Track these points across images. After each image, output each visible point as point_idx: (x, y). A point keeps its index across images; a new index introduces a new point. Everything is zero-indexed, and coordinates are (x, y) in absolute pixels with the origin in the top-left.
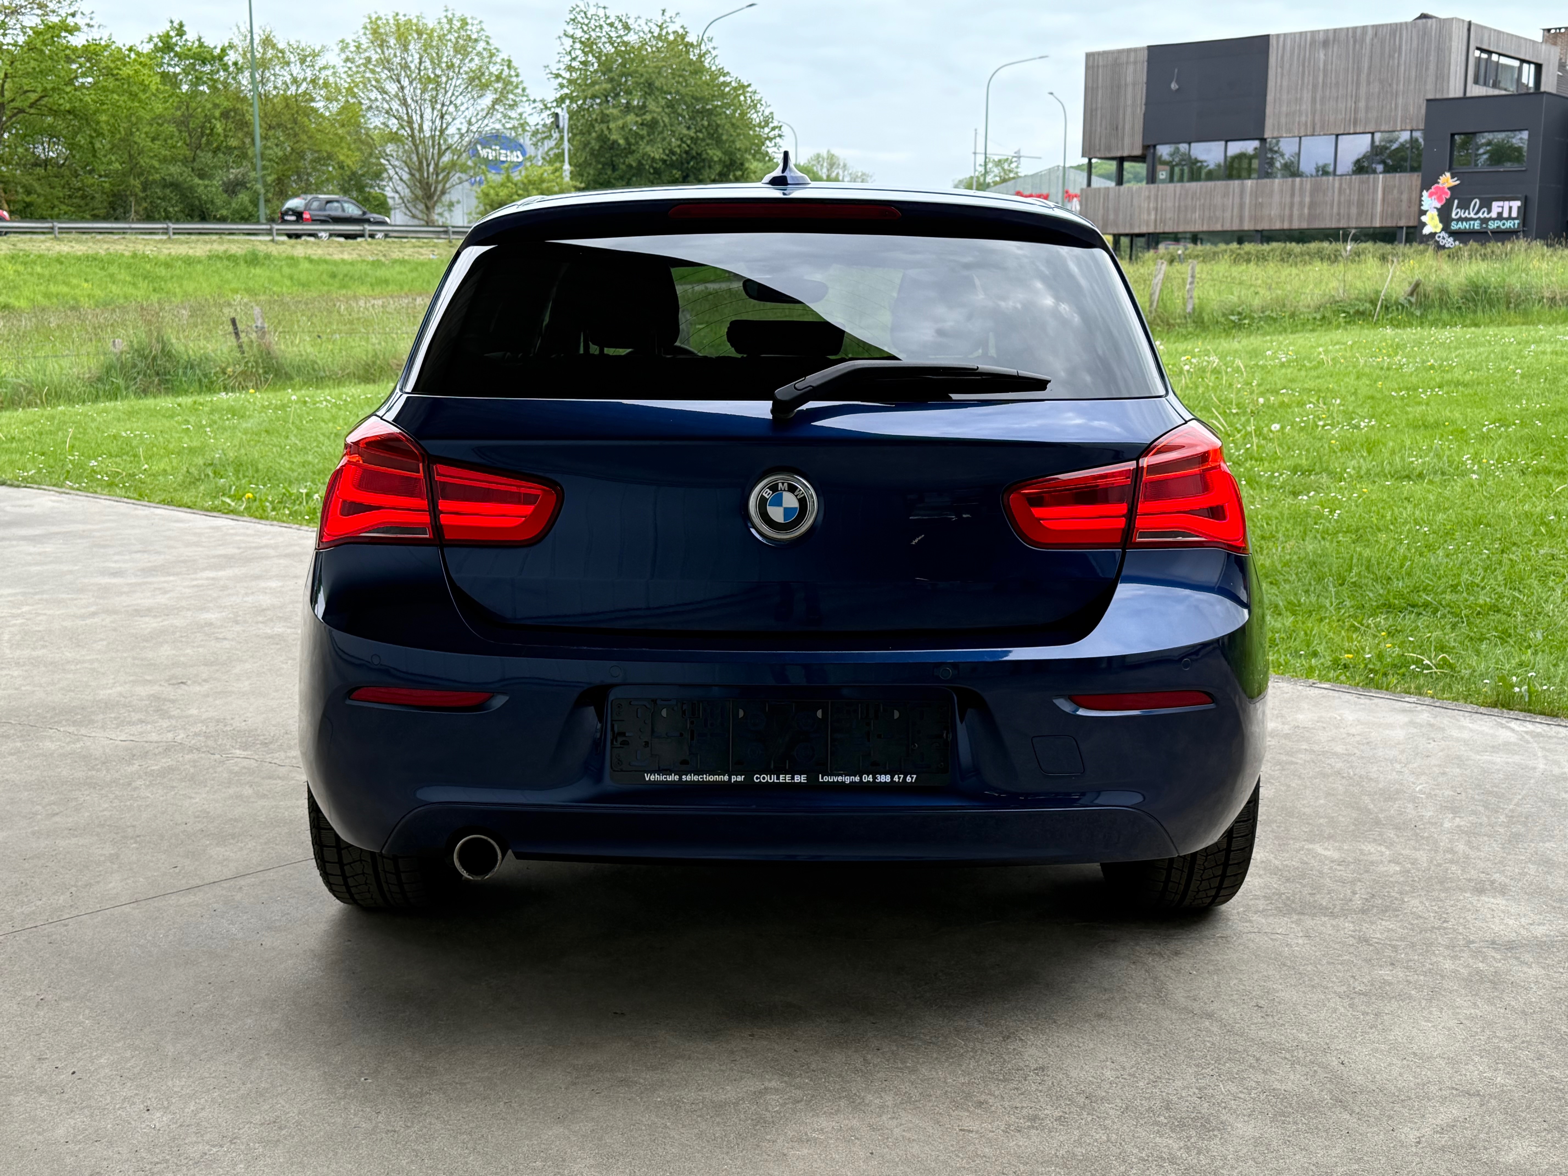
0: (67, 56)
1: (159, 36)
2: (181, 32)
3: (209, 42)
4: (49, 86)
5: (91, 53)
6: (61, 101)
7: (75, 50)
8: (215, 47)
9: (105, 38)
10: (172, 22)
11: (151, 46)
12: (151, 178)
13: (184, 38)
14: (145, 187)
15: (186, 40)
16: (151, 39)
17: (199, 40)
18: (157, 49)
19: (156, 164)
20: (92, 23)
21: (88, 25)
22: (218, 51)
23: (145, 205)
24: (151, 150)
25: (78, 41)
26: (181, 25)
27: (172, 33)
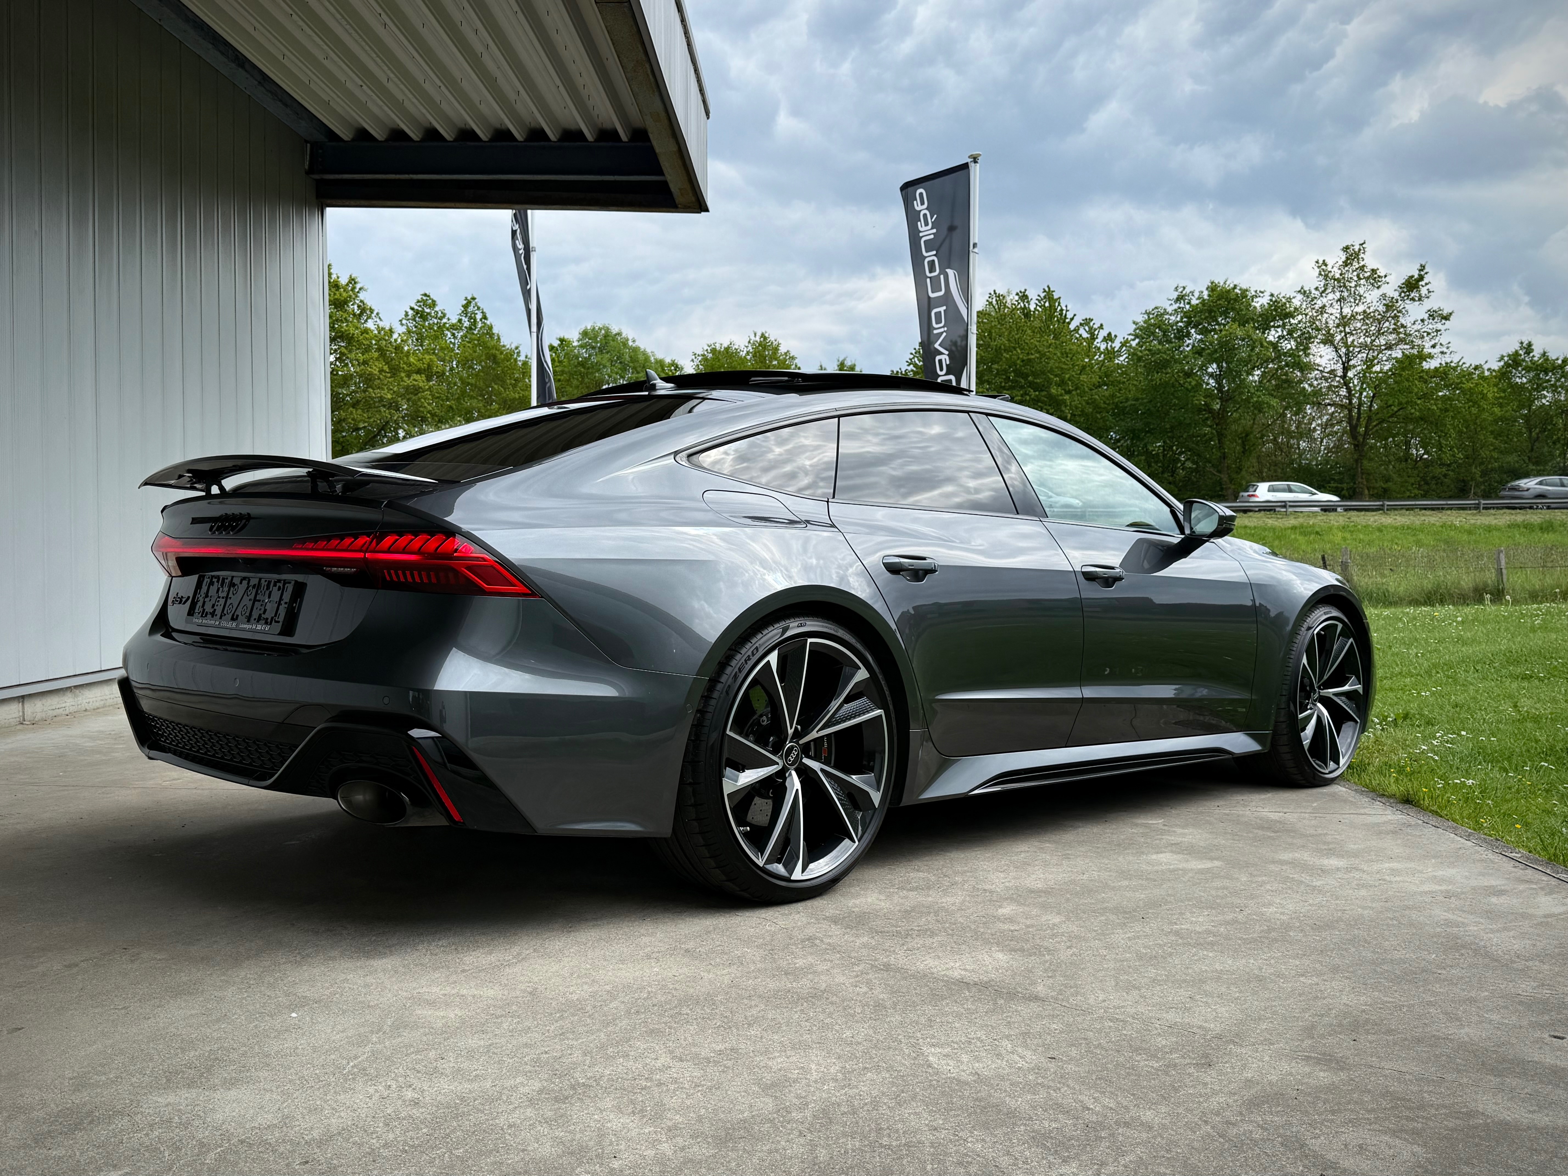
0: (1421, 377)
1: (1509, 355)
2: (1529, 349)
3: (1552, 356)
4: (1404, 401)
5: (1443, 373)
6: (1413, 411)
7: (1428, 371)
8: (1557, 359)
9: (1455, 361)
10: (1522, 343)
11: (1502, 363)
12: (1490, 466)
13: (1531, 355)
14: (1484, 473)
15: (1534, 356)
16: (1502, 358)
17: (1544, 354)
18: (1507, 365)
19: (1495, 455)
20: (1445, 350)
21: (1442, 353)
22: (1560, 362)
23: (1483, 487)
24: (1492, 445)
25: (1430, 365)
26: (1530, 345)
27: (1521, 352)
